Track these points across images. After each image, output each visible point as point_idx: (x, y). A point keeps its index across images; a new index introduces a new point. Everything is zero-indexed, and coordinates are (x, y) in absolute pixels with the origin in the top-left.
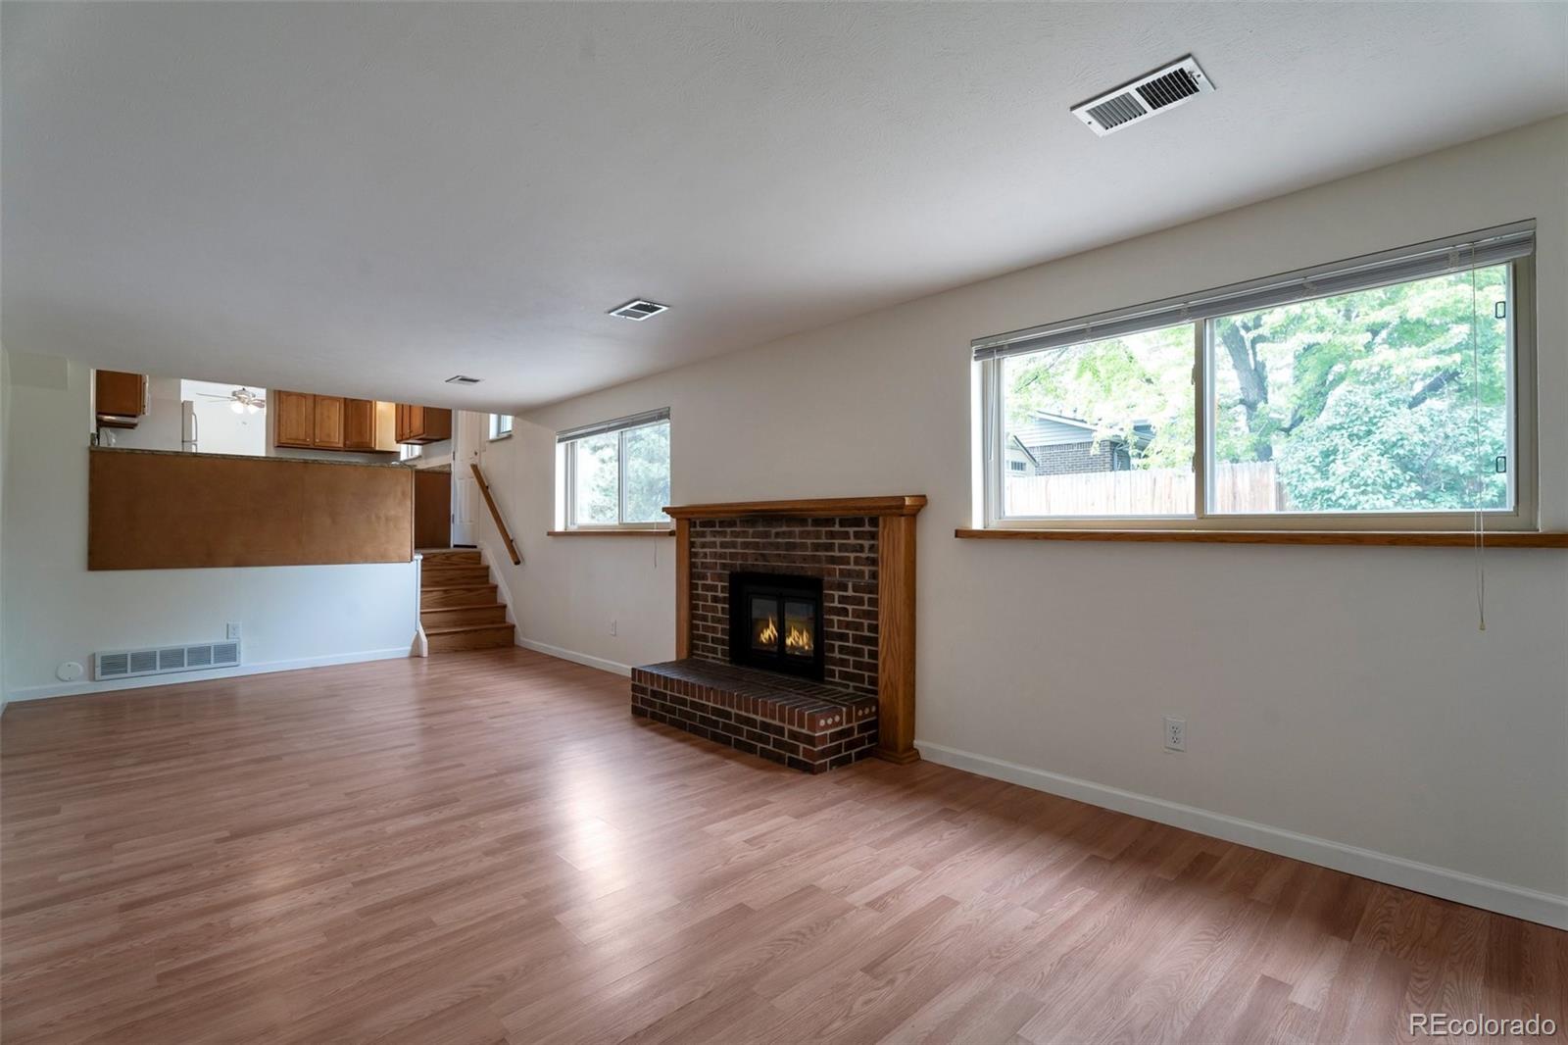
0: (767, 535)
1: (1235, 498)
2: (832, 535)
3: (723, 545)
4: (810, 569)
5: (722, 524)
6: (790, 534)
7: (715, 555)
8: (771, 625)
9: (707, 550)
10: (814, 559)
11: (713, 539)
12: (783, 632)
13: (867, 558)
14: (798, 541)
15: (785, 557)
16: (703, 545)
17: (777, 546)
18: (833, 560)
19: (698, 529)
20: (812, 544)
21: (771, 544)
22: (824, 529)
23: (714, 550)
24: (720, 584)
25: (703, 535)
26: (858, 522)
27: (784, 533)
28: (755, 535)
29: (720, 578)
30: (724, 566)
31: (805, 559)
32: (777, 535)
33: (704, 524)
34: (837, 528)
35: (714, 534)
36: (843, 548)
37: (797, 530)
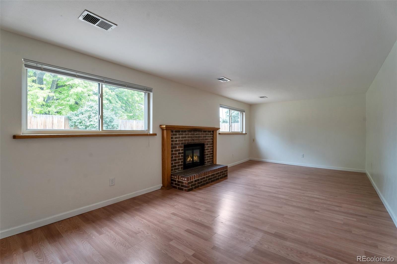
0: (194, 134)
1: (53, 124)
2: (206, 134)
3: (182, 137)
4: (202, 142)
5: (182, 131)
6: (199, 134)
7: (179, 141)
8: (190, 157)
9: (177, 139)
10: (203, 139)
11: (179, 136)
12: (193, 158)
13: (211, 138)
14: (200, 136)
15: (198, 139)
16: (176, 138)
17: (196, 137)
18: (206, 139)
19: (174, 133)
20: (203, 136)
21: (195, 136)
22: (205, 133)
23: (179, 139)
24: (181, 149)
25: (176, 135)
26: (210, 132)
27: (197, 134)
28: (191, 134)
29: (181, 147)
30: (182, 143)
31: (201, 140)
32: (196, 134)
33: (176, 132)
34: (207, 133)
35: (179, 134)
36: (208, 137)
37: (200, 133)
